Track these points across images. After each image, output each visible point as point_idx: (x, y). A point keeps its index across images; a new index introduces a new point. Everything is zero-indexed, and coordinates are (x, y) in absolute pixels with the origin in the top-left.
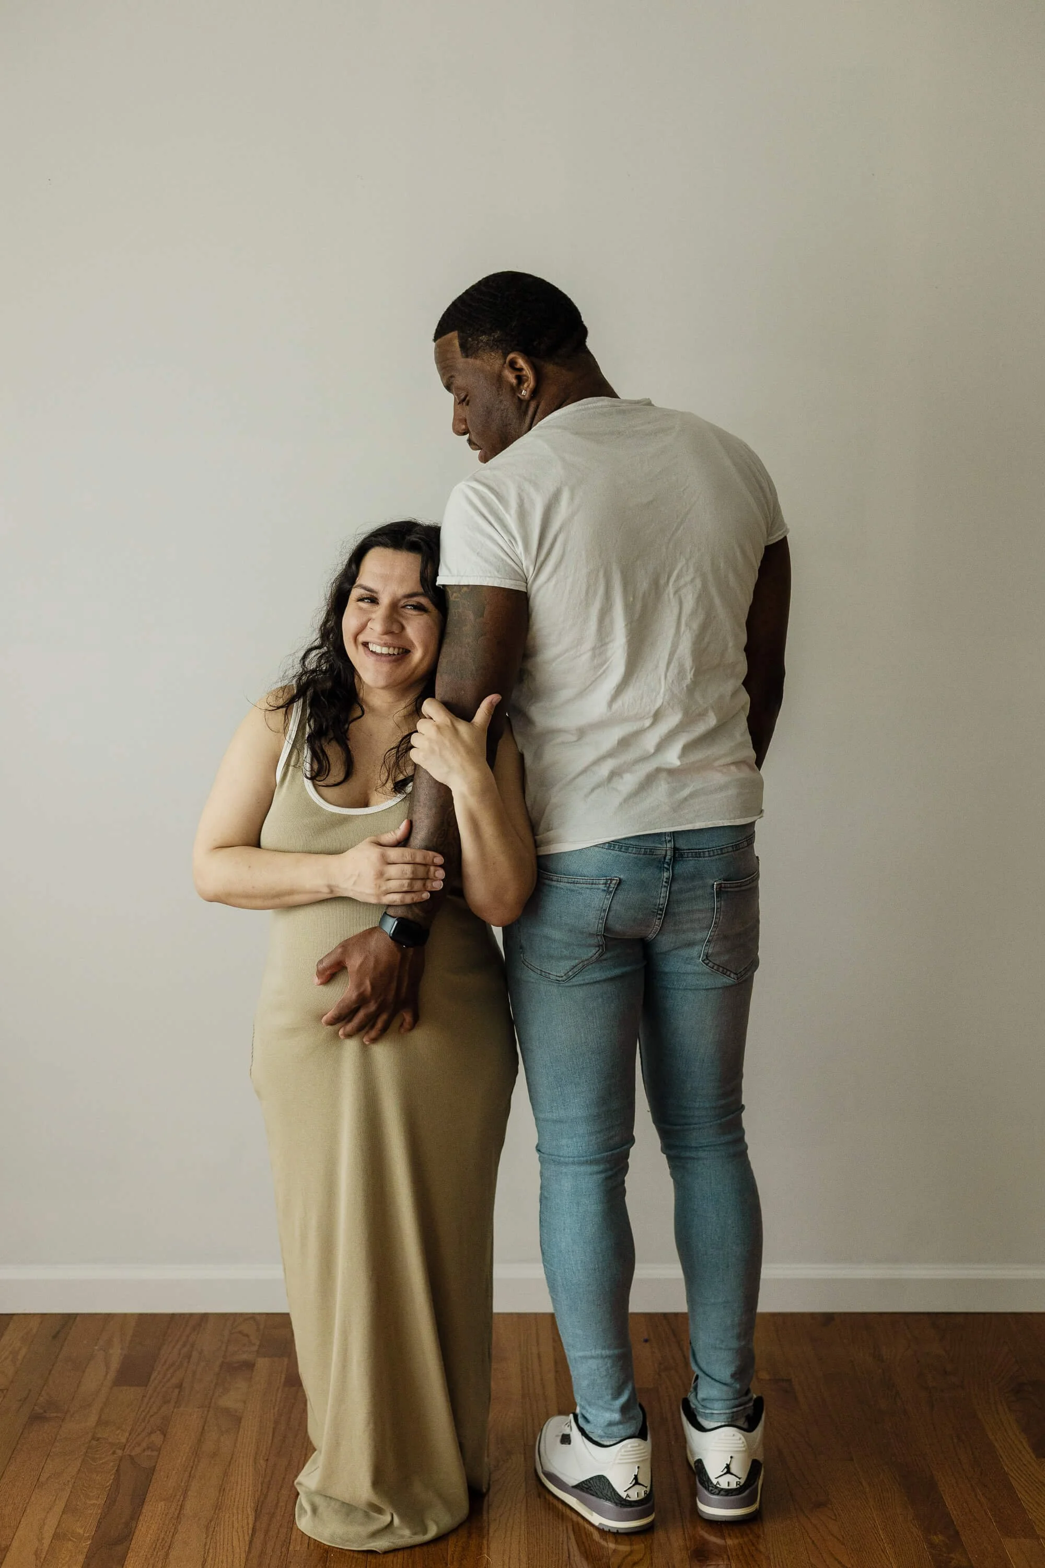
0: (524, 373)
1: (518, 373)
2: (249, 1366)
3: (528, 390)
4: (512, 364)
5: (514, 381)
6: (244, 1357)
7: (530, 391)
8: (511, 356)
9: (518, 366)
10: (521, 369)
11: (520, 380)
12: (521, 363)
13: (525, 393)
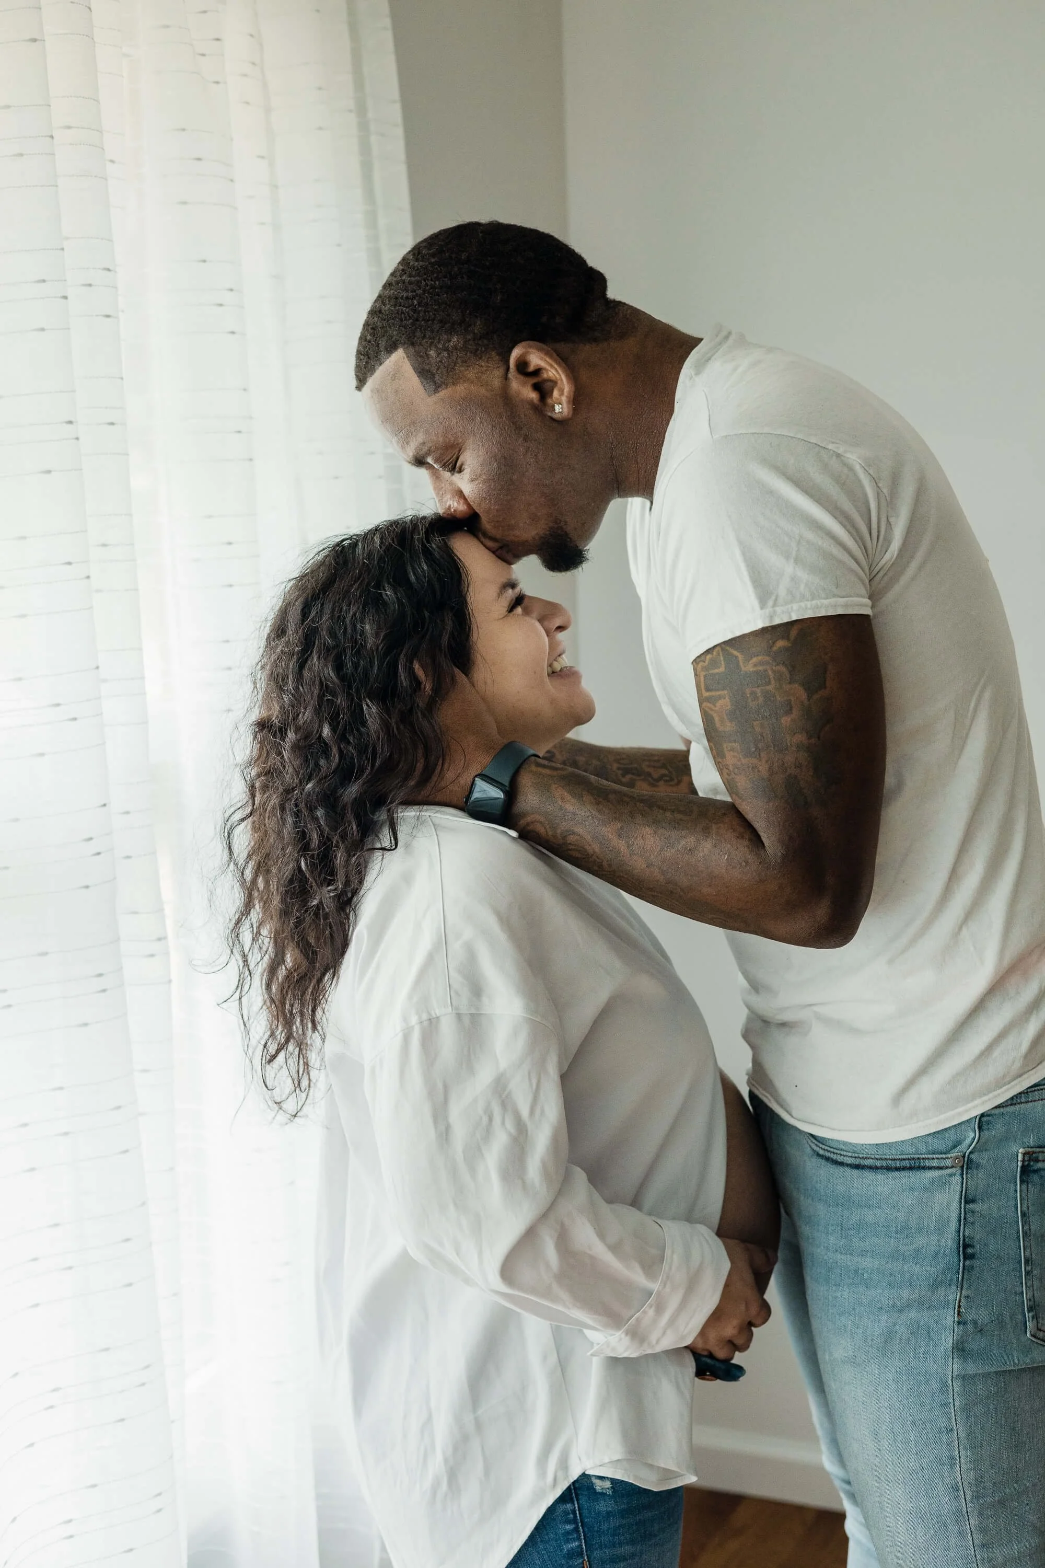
0: (545, 376)
1: (535, 380)
3: (564, 399)
4: (522, 366)
5: (533, 396)
7: (568, 402)
8: (516, 353)
9: (531, 368)
10: (538, 372)
11: (543, 389)
12: (536, 359)
13: (561, 407)
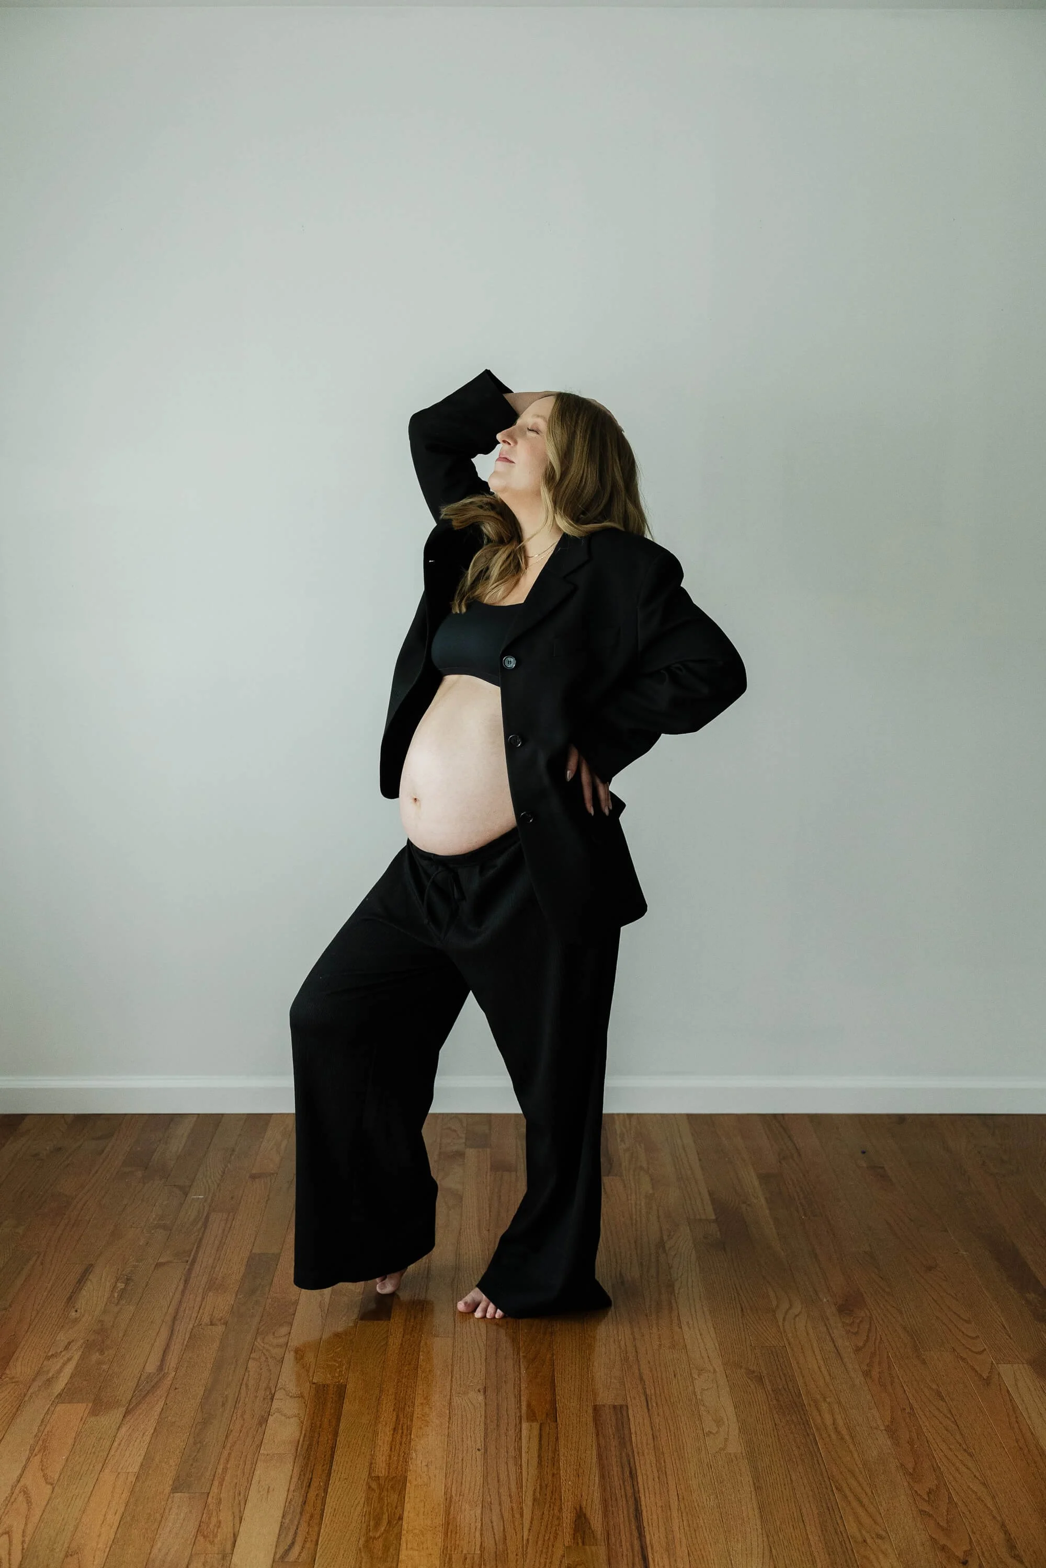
2: (461, 1155)
6: (455, 1148)
